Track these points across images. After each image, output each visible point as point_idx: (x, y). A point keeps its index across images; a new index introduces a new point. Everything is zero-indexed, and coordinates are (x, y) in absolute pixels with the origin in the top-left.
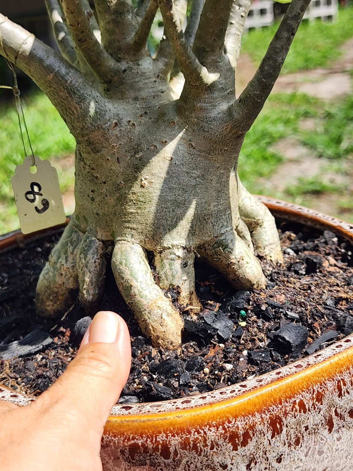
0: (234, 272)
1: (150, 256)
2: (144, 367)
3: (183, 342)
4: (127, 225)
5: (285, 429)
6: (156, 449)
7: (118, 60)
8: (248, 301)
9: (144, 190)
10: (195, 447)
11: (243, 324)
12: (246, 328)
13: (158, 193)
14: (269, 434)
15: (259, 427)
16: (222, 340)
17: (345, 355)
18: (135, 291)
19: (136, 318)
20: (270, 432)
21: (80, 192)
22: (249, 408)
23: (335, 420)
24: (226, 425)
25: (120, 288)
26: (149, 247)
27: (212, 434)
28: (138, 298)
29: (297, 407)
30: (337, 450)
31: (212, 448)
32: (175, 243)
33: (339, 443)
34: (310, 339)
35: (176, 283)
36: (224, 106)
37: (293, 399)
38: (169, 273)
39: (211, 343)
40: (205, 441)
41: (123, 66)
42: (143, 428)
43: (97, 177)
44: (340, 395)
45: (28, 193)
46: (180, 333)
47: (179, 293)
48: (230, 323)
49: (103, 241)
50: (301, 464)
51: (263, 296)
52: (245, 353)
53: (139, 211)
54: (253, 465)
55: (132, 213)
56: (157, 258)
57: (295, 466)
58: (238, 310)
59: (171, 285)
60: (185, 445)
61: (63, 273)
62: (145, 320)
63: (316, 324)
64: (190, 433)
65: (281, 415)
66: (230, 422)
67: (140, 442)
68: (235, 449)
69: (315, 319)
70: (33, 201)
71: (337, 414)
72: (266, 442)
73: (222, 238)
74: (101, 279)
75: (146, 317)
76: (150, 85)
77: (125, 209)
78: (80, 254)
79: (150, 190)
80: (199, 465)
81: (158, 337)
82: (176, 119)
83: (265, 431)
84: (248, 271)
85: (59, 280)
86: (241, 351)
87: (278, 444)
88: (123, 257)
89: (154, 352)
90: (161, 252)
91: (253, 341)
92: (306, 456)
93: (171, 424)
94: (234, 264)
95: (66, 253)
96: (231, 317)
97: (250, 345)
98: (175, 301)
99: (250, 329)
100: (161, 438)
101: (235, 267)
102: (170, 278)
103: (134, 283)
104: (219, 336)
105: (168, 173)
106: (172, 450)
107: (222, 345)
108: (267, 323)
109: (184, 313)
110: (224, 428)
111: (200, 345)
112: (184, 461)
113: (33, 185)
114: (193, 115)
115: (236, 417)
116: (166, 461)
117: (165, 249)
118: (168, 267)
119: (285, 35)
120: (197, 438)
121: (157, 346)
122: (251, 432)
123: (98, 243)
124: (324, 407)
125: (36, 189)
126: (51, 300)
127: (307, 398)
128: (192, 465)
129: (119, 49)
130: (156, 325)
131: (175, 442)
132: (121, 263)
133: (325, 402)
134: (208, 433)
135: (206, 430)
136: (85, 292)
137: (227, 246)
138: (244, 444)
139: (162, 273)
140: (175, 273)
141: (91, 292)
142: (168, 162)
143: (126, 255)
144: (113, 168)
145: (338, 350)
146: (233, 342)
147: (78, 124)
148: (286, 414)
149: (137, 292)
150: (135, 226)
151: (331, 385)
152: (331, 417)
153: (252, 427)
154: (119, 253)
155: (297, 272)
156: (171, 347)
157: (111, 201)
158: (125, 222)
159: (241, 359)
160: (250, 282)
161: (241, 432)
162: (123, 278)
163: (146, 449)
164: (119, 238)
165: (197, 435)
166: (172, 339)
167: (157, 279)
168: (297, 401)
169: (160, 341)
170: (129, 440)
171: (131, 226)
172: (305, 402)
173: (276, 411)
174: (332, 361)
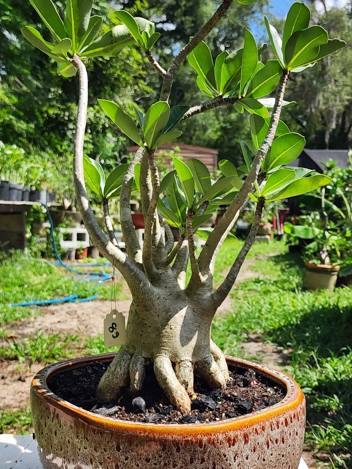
0: (213, 378)
1: (174, 365)
2: (175, 419)
3: (192, 410)
4: (163, 348)
5: (249, 441)
6: (196, 442)
7: (158, 269)
8: (220, 393)
9: (172, 331)
10: (213, 443)
11: (220, 403)
12: (222, 405)
13: (179, 332)
14: (243, 442)
15: (239, 437)
16: (211, 409)
17: (273, 411)
18: (168, 381)
19: (168, 396)
20: (244, 441)
21: (132, 332)
22: (235, 427)
23: (270, 443)
24: (226, 433)
25: (159, 380)
26: (173, 360)
27: (221, 437)
28: (170, 385)
29: (254, 431)
30: (271, 461)
31: (220, 445)
32: (187, 358)
33: (272, 457)
34: (254, 409)
35: (186, 380)
36: (209, 294)
37: (252, 427)
38: (183, 374)
39: (206, 411)
40: (218, 440)
41: (160, 271)
42: (191, 432)
43: (146, 324)
44: (272, 430)
45: (110, 328)
46: (190, 405)
47: (187, 385)
48: (213, 402)
49: (145, 358)
50: (256, 464)
51: (227, 392)
52: (224, 414)
53: (169, 341)
54: (236, 457)
55: (165, 342)
56: (177, 366)
57: (253, 464)
58: (216, 397)
59: (184, 380)
60: (209, 441)
61: (118, 377)
62: (174, 397)
63: (255, 404)
64: (211, 435)
65: (248, 434)
66: (228, 432)
67: (190, 439)
68: (230, 447)
69: (254, 402)
70: (112, 332)
71: (271, 440)
72: (242, 447)
73: (207, 359)
74: (143, 379)
75: (174, 395)
76: (172, 282)
77: (162, 340)
78: (133, 364)
79: (175, 331)
80: (214, 453)
81: (180, 406)
82: (187, 298)
83: (242, 440)
84: (219, 378)
85: (115, 381)
86: (222, 414)
87: (247, 449)
88: (161, 364)
89: (179, 413)
90: (179, 363)
91: (226, 410)
92: (258, 459)
93: (203, 431)
94: (213, 373)
95: (120, 365)
96: (213, 400)
97: (226, 412)
98: (186, 389)
99: (224, 405)
100: (199, 437)
101: (213, 375)
102: (184, 377)
103: (168, 377)
104: (209, 408)
105: (183, 323)
106: (203, 443)
107: (211, 412)
108: (232, 403)
109: (191, 396)
110: (225, 435)
111: (201, 411)
112: (208, 450)
113: (113, 324)
114: (195, 297)
115: (230, 430)
116: (201, 449)
117: (182, 361)
118: (183, 371)
119: (238, 265)
120: (214, 438)
121: (180, 410)
122: (236, 439)
123: (143, 359)
124: (265, 434)
125: (114, 326)
126: (110, 393)
127: (258, 427)
128: (212, 453)
129: (158, 264)
130: (179, 399)
131: (205, 439)
132: (161, 367)
133: (266, 431)
134: (219, 436)
135: (218, 435)
136: (135, 385)
137: (209, 364)
138: (233, 445)
139: (179, 374)
140: (186, 374)
141: (139, 385)
142: (183, 318)
143: (163, 363)
144: (156, 319)
145: (269, 409)
146: (216, 410)
147: (141, 297)
148: (250, 433)
149: (169, 382)
150: (167, 348)
151: (268, 424)
152: (268, 440)
153: (237, 437)
154: (159, 362)
155: (239, 385)
156: (186, 412)
157: (153, 336)
158: (162, 346)
159: (223, 416)
160: (220, 384)
161: (232, 438)
162: (162, 374)
163: (192, 442)
164: (158, 355)
165: (214, 437)
166: (187, 407)
167: (178, 377)
168: (254, 428)
169: (181, 408)
170: (185, 438)
171: (165, 348)
172: (258, 429)
173: (246, 431)
174: (267, 412)
